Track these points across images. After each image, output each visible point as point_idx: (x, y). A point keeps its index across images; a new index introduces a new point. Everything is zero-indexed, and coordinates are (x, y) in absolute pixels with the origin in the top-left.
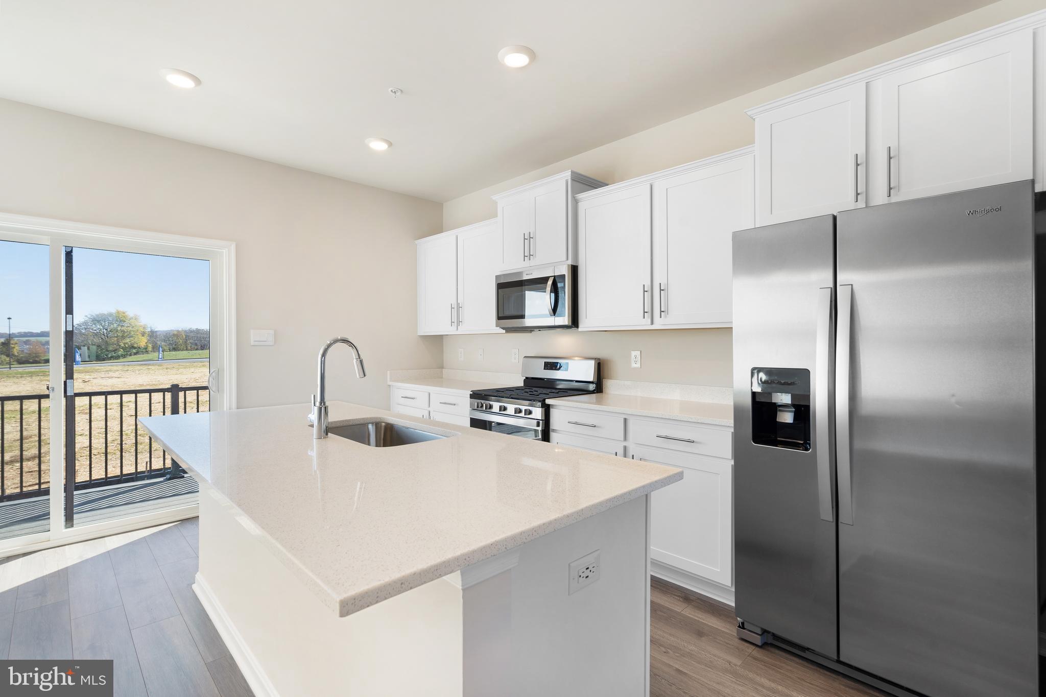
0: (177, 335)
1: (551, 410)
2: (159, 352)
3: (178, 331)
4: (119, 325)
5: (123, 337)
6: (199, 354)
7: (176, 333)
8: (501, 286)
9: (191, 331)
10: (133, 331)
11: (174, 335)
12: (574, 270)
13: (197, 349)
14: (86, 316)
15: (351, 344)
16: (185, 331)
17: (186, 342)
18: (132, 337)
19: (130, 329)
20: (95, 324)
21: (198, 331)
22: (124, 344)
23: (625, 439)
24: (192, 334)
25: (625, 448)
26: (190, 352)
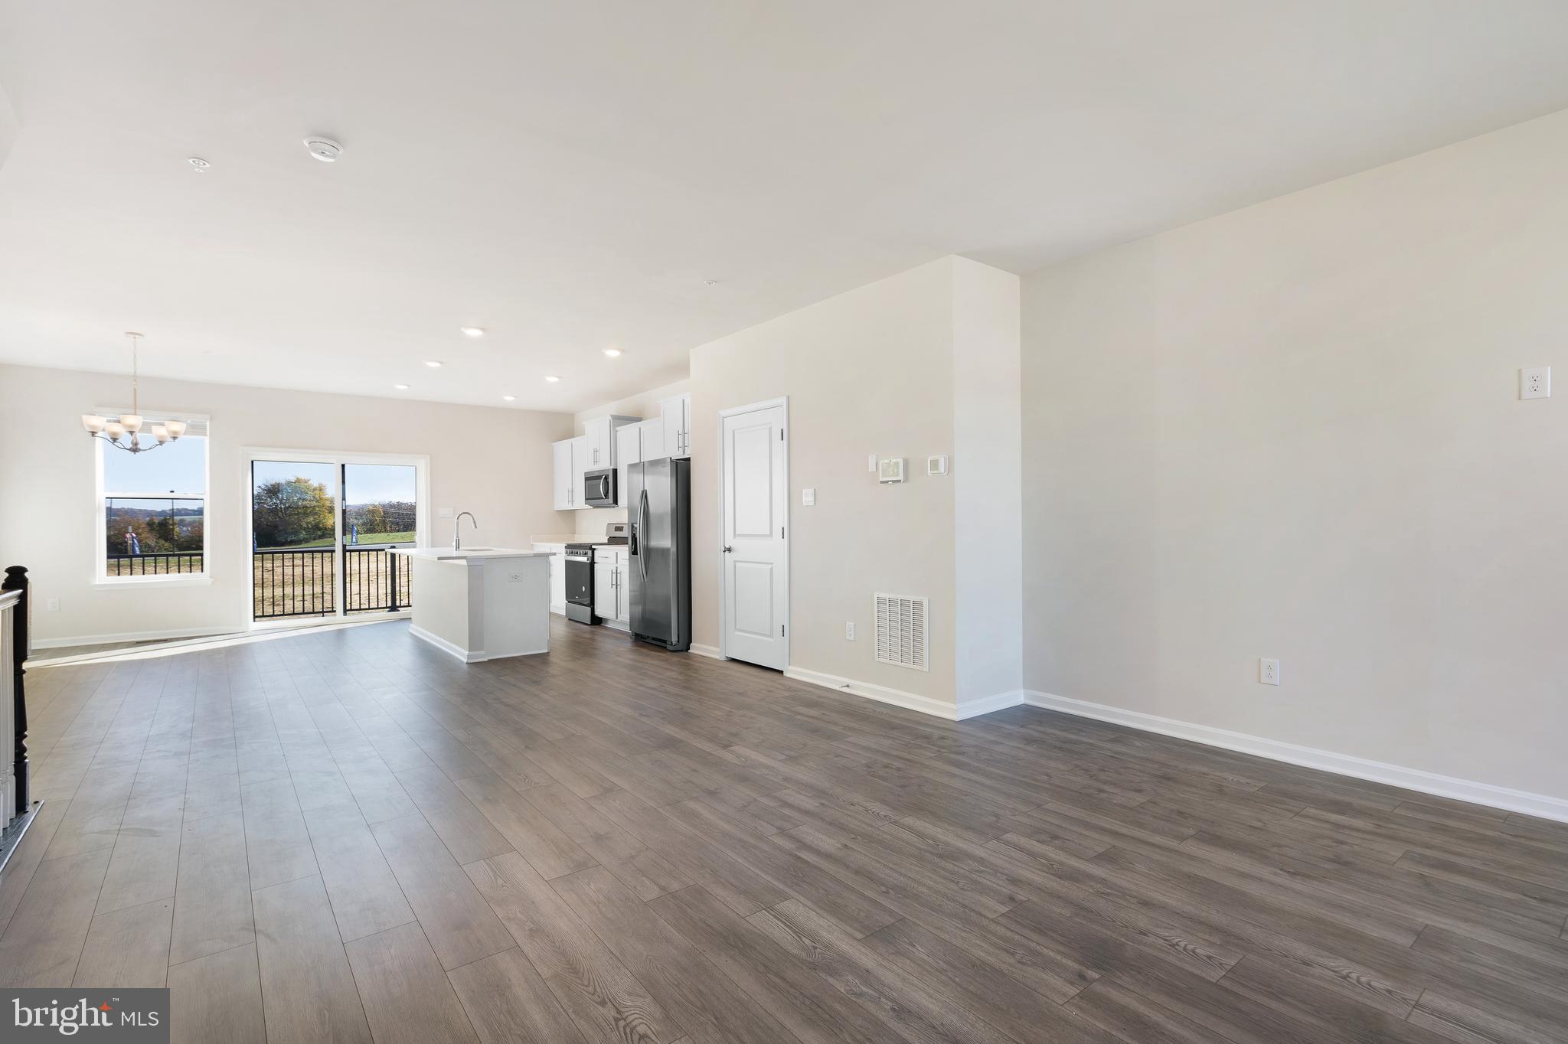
0: (373, 511)
1: (595, 552)
2: (352, 534)
3: (374, 506)
4: (300, 498)
5: (306, 515)
6: (402, 537)
7: (371, 508)
8: (587, 479)
9: (392, 506)
10: (318, 507)
11: (369, 511)
12: (615, 471)
13: (398, 531)
14: (260, 487)
15: (469, 514)
16: (384, 506)
17: (384, 521)
18: (316, 514)
19: (314, 503)
20: (270, 497)
21: (399, 505)
22: (307, 523)
23: (617, 563)
24: (392, 511)
25: (617, 568)
26: (390, 534)
